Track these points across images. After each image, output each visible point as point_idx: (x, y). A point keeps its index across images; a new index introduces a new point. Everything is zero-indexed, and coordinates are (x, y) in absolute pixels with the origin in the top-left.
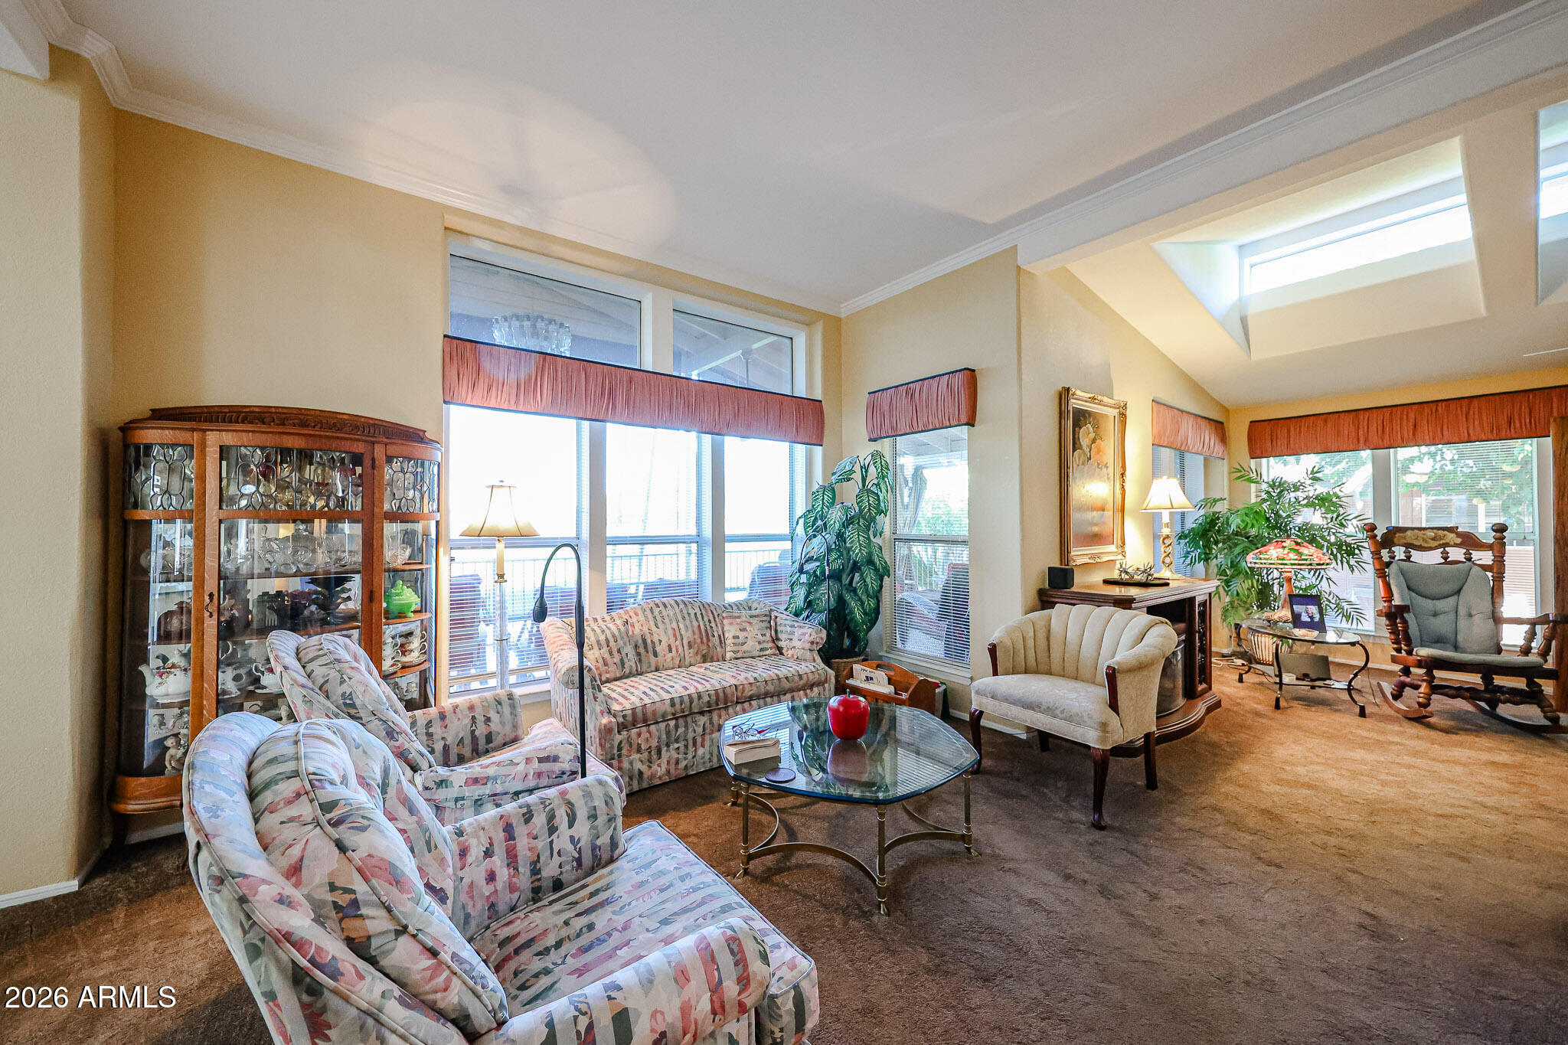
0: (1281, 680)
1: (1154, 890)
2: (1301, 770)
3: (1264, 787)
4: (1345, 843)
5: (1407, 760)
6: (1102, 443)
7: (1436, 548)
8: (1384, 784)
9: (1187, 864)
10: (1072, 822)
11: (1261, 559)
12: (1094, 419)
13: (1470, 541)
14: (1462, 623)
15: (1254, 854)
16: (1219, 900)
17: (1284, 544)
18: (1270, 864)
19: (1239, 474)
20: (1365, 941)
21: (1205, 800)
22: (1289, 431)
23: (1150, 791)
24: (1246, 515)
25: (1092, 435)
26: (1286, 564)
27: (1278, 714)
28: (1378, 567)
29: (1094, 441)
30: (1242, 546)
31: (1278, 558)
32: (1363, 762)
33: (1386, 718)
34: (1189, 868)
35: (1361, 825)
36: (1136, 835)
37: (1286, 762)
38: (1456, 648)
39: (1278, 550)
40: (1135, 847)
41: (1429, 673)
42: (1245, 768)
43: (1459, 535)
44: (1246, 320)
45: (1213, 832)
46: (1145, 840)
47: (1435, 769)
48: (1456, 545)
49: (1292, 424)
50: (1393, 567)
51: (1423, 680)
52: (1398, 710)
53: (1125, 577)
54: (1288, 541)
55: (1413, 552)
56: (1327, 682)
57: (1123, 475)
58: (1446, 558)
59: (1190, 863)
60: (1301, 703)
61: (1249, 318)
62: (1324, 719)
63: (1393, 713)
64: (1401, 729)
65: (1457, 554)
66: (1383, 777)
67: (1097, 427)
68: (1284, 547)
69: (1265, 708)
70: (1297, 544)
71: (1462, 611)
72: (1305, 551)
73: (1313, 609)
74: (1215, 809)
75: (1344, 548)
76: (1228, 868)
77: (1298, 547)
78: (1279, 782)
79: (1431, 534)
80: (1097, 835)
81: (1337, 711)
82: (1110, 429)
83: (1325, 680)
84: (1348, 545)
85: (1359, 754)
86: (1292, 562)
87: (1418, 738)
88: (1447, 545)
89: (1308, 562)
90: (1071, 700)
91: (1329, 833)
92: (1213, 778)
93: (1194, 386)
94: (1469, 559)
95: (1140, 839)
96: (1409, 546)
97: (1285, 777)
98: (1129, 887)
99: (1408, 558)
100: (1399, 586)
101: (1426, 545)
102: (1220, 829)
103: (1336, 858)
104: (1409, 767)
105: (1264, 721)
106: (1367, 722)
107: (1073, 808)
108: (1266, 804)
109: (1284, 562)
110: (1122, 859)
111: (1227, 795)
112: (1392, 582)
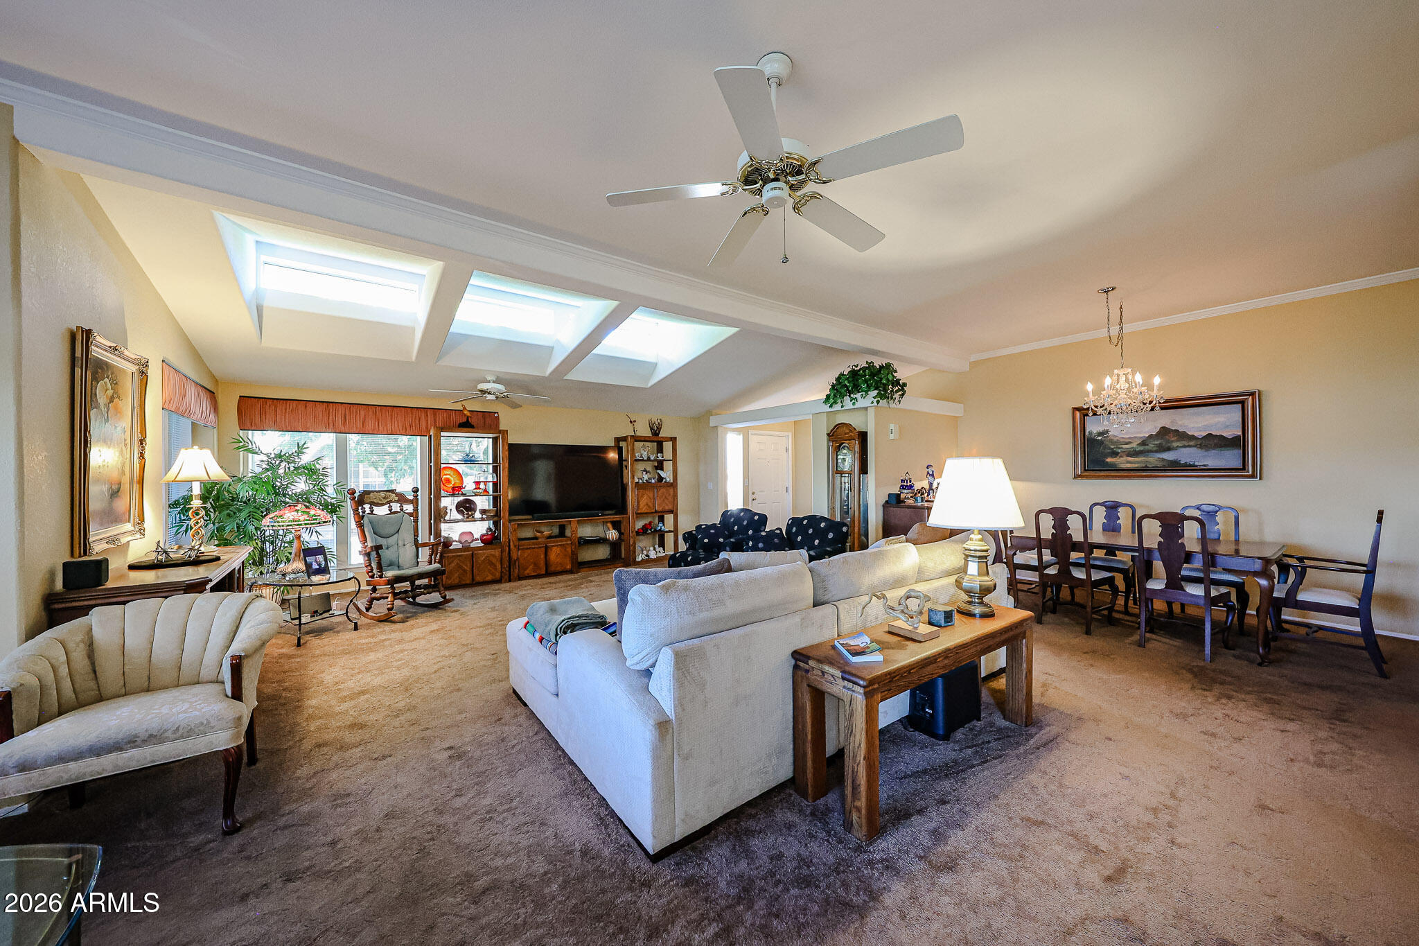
0: (300, 621)
1: (329, 839)
2: (350, 684)
3: (337, 709)
4: (408, 716)
5: (398, 647)
6: (120, 402)
7: (386, 504)
8: (399, 668)
9: (335, 800)
10: (197, 849)
11: (278, 522)
12: (112, 374)
13: (402, 499)
14: (401, 551)
15: (371, 759)
16: (376, 806)
17: (297, 508)
18: (384, 757)
19: (237, 445)
20: (458, 763)
21: (307, 745)
22: (276, 411)
23: (253, 767)
24: (255, 483)
25: (110, 392)
26: (301, 525)
27: (302, 651)
28: (357, 520)
29: (112, 400)
30: (247, 511)
31: (294, 520)
32: (379, 660)
33: (368, 626)
34: (339, 801)
35: (408, 700)
36: (275, 810)
37: (337, 683)
38: (399, 567)
39: (293, 513)
40: (281, 822)
41: (393, 588)
42: (314, 702)
43: (397, 495)
44: (262, 310)
45: (332, 764)
46: (287, 809)
47: (413, 647)
48: (395, 501)
49: (279, 404)
50: (365, 518)
51: (389, 593)
52: (372, 618)
53: (163, 558)
54: (300, 505)
55: (375, 508)
56: (331, 612)
57: (142, 442)
58: (390, 510)
59: (337, 797)
60: (311, 635)
61: (264, 309)
62: (334, 641)
63: (369, 621)
64: (381, 630)
65: (396, 507)
66: (395, 664)
67: (115, 383)
68: (297, 511)
69: (289, 650)
70: (307, 507)
71: (400, 543)
72: (312, 512)
73: (320, 558)
74: (319, 746)
75: (330, 507)
76: (363, 781)
77: (308, 510)
78: (343, 700)
79: (383, 495)
80: (237, 840)
81: (338, 632)
82: (128, 387)
83: (328, 611)
84: (332, 505)
85: (372, 656)
86: (306, 522)
87: (393, 631)
88: (391, 501)
89: (318, 521)
90: (185, 712)
91: (397, 716)
92: (296, 724)
93: (195, 353)
94: (402, 510)
95: (281, 812)
96: (372, 504)
97: (344, 694)
98: (308, 854)
99: (372, 511)
100: (369, 531)
101: (381, 503)
102: (335, 758)
103: (412, 728)
104: (402, 651)
105: (298, 660)
106: (361, 632)
107: (186, 836)
108: (349, 720)
109: (300, 523)
110: (281, 840)
111: (319, 729)
112: (365, 529)
